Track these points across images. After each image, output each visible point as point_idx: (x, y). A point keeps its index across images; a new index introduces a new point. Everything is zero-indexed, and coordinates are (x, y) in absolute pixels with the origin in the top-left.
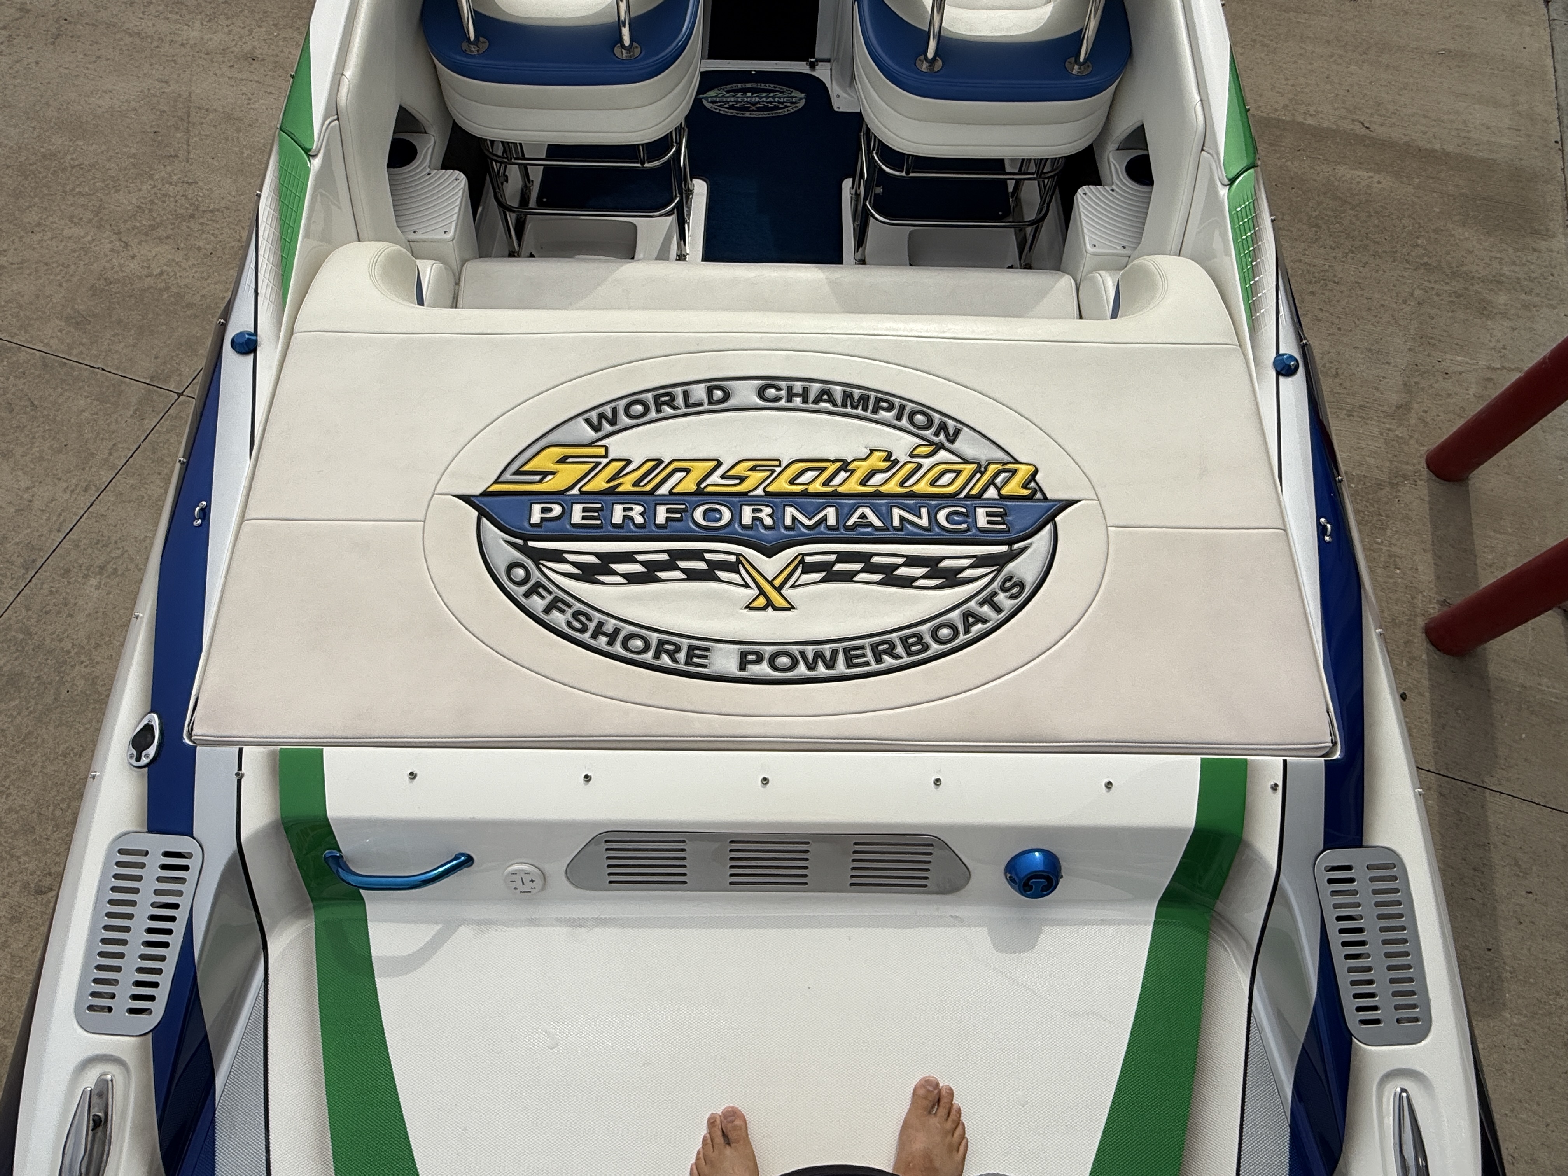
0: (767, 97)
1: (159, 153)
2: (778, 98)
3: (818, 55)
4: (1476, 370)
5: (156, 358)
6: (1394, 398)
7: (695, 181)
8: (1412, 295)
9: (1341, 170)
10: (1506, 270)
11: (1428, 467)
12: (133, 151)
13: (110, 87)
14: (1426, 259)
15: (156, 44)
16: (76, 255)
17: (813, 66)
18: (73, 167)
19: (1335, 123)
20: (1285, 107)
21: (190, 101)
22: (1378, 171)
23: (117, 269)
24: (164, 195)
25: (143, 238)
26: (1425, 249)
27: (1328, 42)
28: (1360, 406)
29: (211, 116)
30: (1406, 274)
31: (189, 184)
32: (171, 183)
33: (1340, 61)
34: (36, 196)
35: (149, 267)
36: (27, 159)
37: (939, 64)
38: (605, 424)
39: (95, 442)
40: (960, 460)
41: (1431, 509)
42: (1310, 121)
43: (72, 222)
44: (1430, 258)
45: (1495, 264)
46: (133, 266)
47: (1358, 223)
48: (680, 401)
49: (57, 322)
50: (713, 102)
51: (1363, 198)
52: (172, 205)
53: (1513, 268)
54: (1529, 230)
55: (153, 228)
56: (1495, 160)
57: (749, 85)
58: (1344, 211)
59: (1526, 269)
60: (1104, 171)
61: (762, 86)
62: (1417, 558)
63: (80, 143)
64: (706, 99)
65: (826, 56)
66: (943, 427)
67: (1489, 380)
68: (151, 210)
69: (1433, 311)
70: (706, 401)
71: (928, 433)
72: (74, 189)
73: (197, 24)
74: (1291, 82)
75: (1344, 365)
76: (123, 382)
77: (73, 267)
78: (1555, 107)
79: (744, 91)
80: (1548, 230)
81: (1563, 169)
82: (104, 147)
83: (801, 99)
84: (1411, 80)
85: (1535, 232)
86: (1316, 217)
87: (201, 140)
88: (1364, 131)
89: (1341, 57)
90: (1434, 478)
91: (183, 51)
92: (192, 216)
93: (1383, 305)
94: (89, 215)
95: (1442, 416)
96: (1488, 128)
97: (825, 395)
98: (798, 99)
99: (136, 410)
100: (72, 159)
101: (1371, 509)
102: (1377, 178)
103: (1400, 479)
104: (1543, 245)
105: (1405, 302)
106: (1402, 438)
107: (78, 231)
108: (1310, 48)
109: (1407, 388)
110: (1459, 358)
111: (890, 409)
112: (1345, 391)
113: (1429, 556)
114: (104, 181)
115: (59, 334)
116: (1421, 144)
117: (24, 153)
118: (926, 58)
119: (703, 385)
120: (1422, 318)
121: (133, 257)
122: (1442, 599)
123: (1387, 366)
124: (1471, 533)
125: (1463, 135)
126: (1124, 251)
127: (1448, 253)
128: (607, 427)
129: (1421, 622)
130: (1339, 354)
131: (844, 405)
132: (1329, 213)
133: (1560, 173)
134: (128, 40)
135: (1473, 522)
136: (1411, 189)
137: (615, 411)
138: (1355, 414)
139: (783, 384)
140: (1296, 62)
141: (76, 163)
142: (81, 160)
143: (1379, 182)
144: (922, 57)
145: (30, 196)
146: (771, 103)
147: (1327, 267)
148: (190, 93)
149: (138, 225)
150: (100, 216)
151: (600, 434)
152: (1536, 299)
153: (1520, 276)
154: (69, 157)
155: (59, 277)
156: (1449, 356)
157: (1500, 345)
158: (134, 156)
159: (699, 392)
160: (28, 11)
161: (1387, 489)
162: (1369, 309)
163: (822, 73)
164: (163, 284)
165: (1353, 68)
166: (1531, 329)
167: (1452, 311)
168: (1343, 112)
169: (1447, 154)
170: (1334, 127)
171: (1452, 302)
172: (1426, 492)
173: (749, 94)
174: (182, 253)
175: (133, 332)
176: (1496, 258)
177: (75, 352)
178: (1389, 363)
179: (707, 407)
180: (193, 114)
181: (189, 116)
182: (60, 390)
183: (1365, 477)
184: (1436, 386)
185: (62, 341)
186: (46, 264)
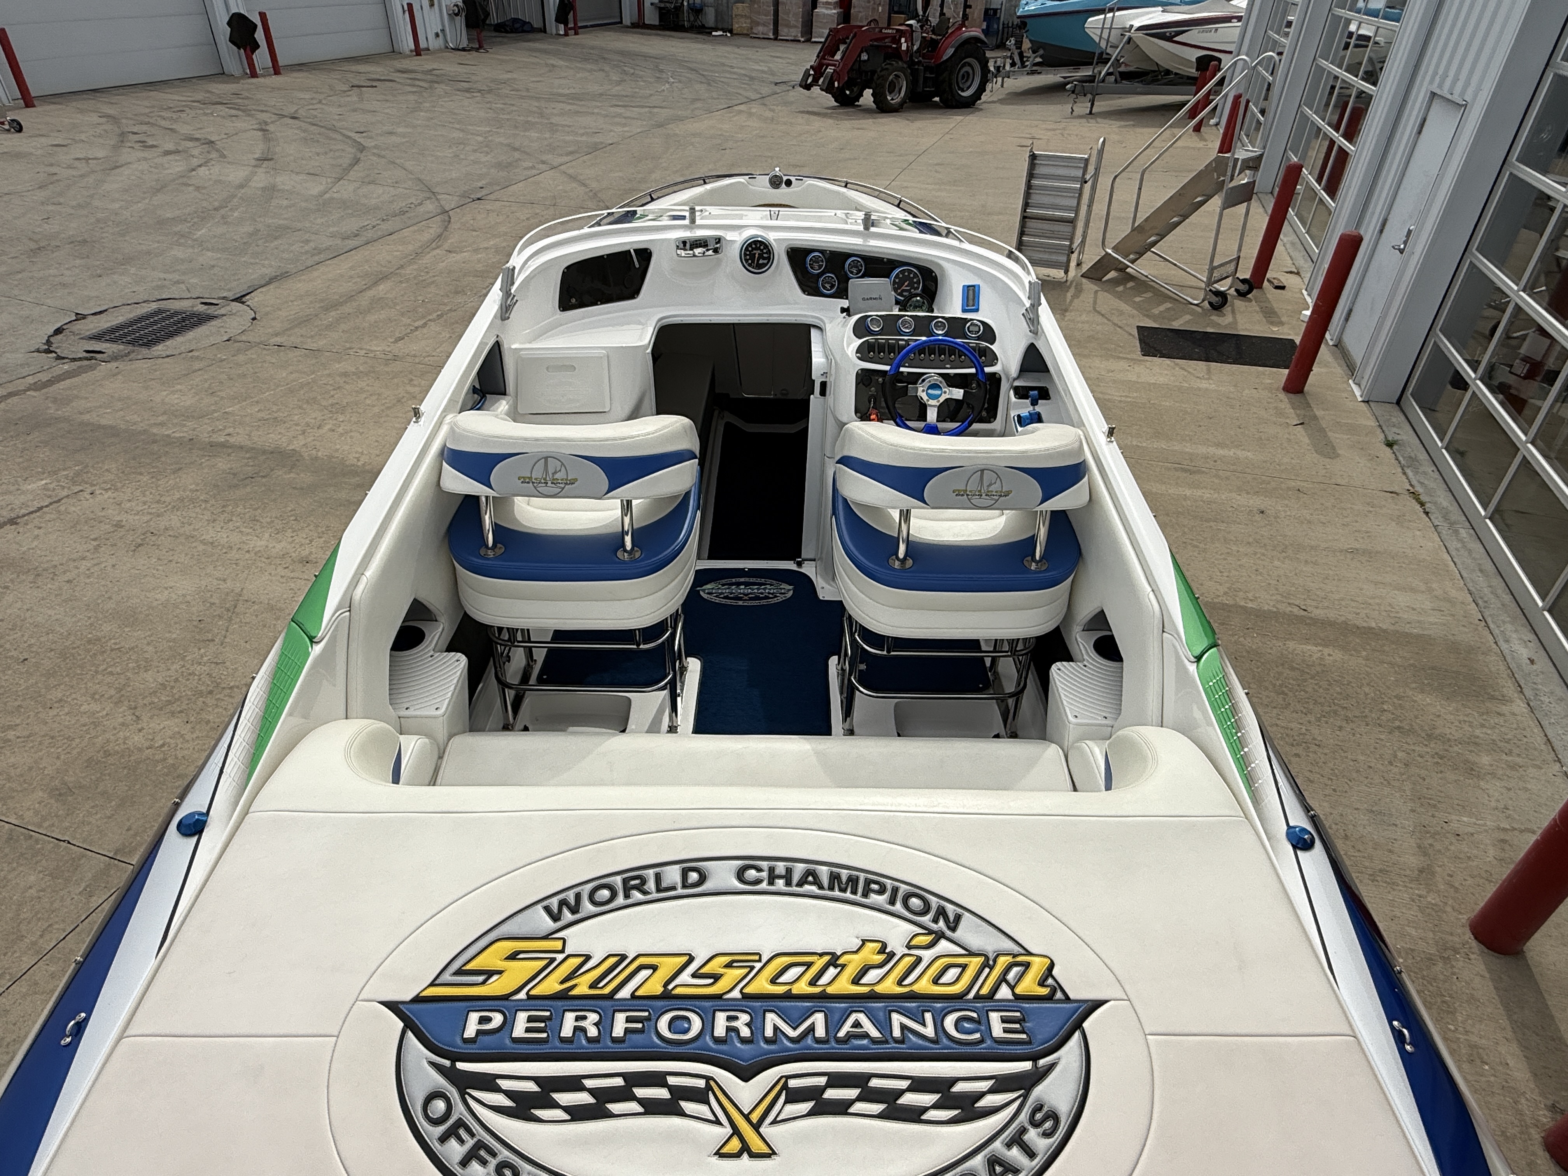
0: (758, 589)
1: (197, 637)
2: (768, 589)
3: (804, 556)
4: (1486, 831)
5: (128, 830)
6: (1413, 861)
7: (689, 659)
8: (1395, 756)
9: (1291, 645)
10: (1478, 732)
11: (1476, 938)
12: (174, 636)
13: (172, 584)
14: (1397, 723)
15: (224, 551)
16: (84, 729)
17: (799, 564)
18: (112, 650)
19: (1274, 606)
20: (1225, 593)
21: (240, 595)
22: (1326, 646)
23: (120, 741)
24: (190, 674)
25: (156, 712)
26: (1393, 714)
27: (1249, 543)
28: (1381, 871)
29: (256, 607)
30: (1382, 737)
31: (217, 663)
32: (200, 664)
33: (1262, 557)
34: (67, 675)
35: (152, 740)
36: (73, 643)
37: (910, 562)
38: (566, 912)
39: (29, 923)
40: (964, 952)
41: (1495, 988)
42: (1250, 605)
43: (93, 698)
44: (1401, 721)
45: (1466, 727)
46: (137, 739)
47: (1321, 690)
48: (651, 885)
49: (41, 794)
50: (708, 593)
51: (1319, 669)
52: (195, 683)
53: (1484, 730)
54: (1486, 696)
55: (169, 703)
56: (1430, 636)
57: (742, 580)
58: (1305, 680)
59: (1497, 731)
60: (1074, 649)
61: (752, 580)
62: (1503, 1049)
63: (127, 629)
64: (704, 591)
65: (812, 556)
66: (941, 912)
67: (1504, 841)
68: (172, 688)
69: (1423, 773)
70: (680, 885)
71: (926, 920)
72: (106, 669)
73: (267, 535)
74: (1225, 574)
75: (1351, 827)
76: (84, 856)
77: (77, 740)
78: (1466, 591)
79: (738, 584)
80: (1503, 696)
81: (1496, 643)
82: (149, 633)
83: (789, 590)
84: (1331, 572)
85: (1493, 698)
86: (1281, 686)
87: (241, 627)
88: (1303, 613)
89: (1263, 555)
90: (1486, 950)
91: (247, 556)
92: (211, 692)
93: (1370, 767)
94: (112, 692)
95: (1470, 881)
96: (1414, 609)
97: (811, 877)
98: (787, 591)
99: (87, 886)
100: (115, 644)
101: (1431, 988)
102: (1326, 651)
103: (1449, 953)
104: (1504, 709)
105: (1391, 763)
106: (1436, 905)
107: (95, 707)
108: (1234, 548)
109: (1422, 850)
110: (1465, 819)
111: (881, 892)
112: (1360, 854)
113: (1514, 1047)
114: (137, 661)
115: (37, 805)
116: (1357, 623)
117: (72, 638)
118: (897, 558)
119: (677, 867)
120: (1413, 778)
121: (140, 731)
122: (1549, 1103)
123: (1394, 828)
124: (1552, 1017)
125: (1392, 615)
126: (1105, 722)
127: (1416, 717)
128: (568, 916)
129: (1536, 1136)
130: (1342, 815)
131: (831, 888)
132: (1291, 681)
133: (1494, 646)
134: (201, 547)
135: (1549, 1003)
136: (1360, 660)
137: (578, 896)
138: (1379, 878)
139: (764, 864)
140: (1225, 559)
141: (117, 647)
142: (123, 644)
143: (1329, 655)
144: (894, 557)
145: (61, 675)
146: (762, 593)
147: (1303, 731)
148: (242, 589)
149: (156, 700)
150: (123, 693)
151: (559, 924)
152: (1519, 760)
153: (1494, 737)
154: (113, 641)
155: (60, 750)
156: (1454, 817)
157: (1501, 806)
158: (174, 640)
159: (673, 875)
160: (122, 527)
161: (1441, 965)
162: (1358, 771)
163: (808, 569)
164: (162, 756)
165: (1277, 563)
166: (1526, 790)
167: (1441, 772)
168: (1279, 598)
169: (1385, 631)
170: (1275, 610)
171: (1437, 763)
172: (1483, 967)
173: (742, 587)
174: (189, 726)
175: (114, 803)
176: (1465, 721)
177: (46, 824)
178: (1396, 825)
179: (680, 891)
180: (240, 605)
181: (235, 607)
182: (15, 865)
183: (1413, 950)
184: (1452, 848)
185: (37, 813)
186: (52, 738)
